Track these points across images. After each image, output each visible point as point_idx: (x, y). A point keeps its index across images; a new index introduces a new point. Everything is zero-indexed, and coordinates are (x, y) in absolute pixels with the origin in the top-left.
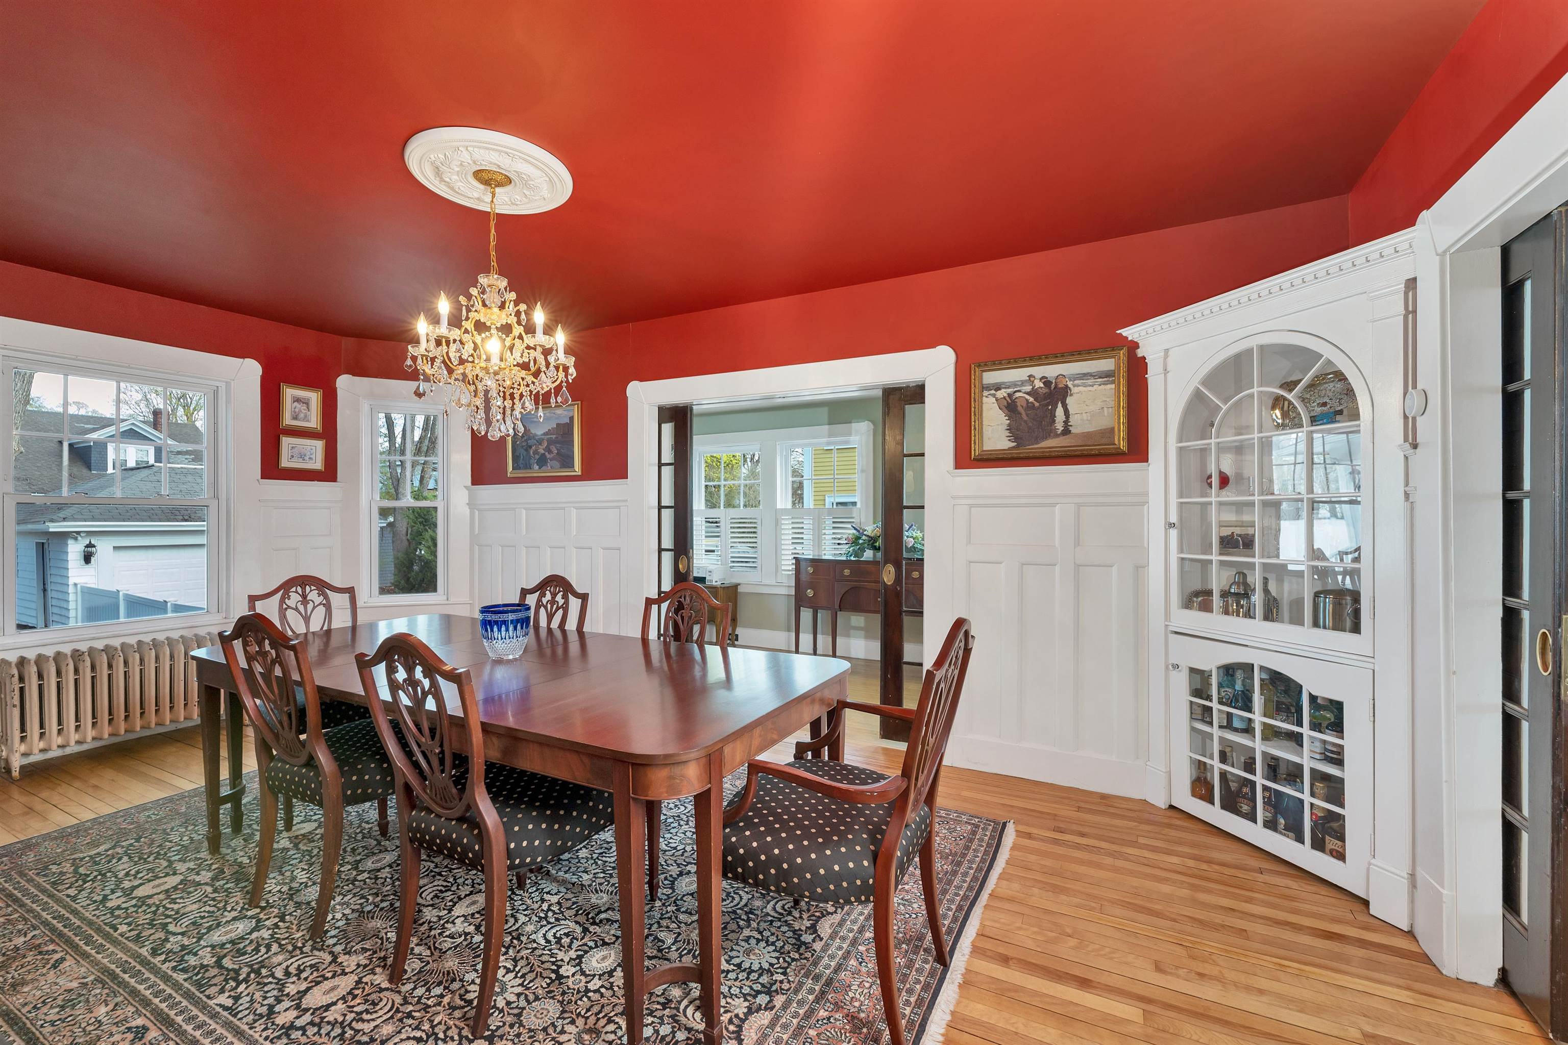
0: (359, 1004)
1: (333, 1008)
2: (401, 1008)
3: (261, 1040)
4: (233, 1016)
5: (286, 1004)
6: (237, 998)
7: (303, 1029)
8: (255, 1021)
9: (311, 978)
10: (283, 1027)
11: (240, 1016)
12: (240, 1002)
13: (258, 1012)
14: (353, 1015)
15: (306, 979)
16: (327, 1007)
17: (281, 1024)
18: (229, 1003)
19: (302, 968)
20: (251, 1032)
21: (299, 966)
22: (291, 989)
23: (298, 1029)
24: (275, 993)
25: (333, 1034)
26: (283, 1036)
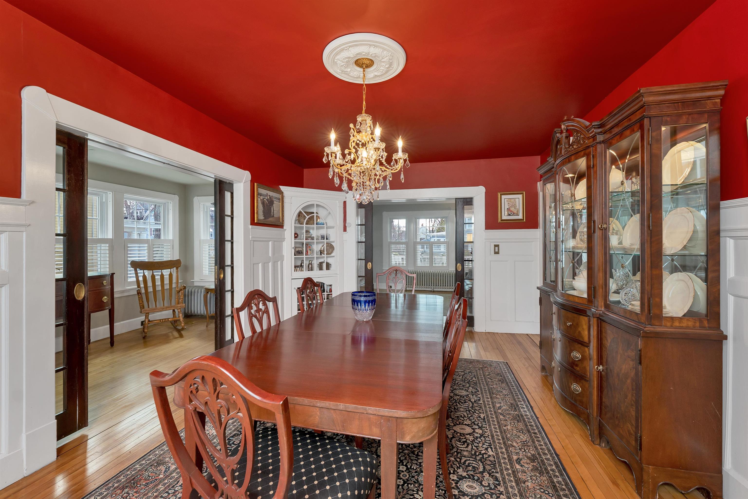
0: (461, 420)
1: (467, 424)
2: (454, 411)
3: (488, 430)
4: (491, 444)
5: (476, 435)
6: (487, 449)
7: (478, 425)
8: (486, 437)
9: (463, 438)
10: (481, 429)
11: (489, 442)
12: (486, 447)
13: (484, 439)
14: (465, 418)
15: (465, 438)
16: (468, 425)
17: (481, 430)
18: (489, 450)
19: (463, 443)
20: (489, 434)
21: (463, 445)
22: (471, 438)
23: (478, 426)
24: (476, 441)
25: (473, 418)
26: (483, 427)
